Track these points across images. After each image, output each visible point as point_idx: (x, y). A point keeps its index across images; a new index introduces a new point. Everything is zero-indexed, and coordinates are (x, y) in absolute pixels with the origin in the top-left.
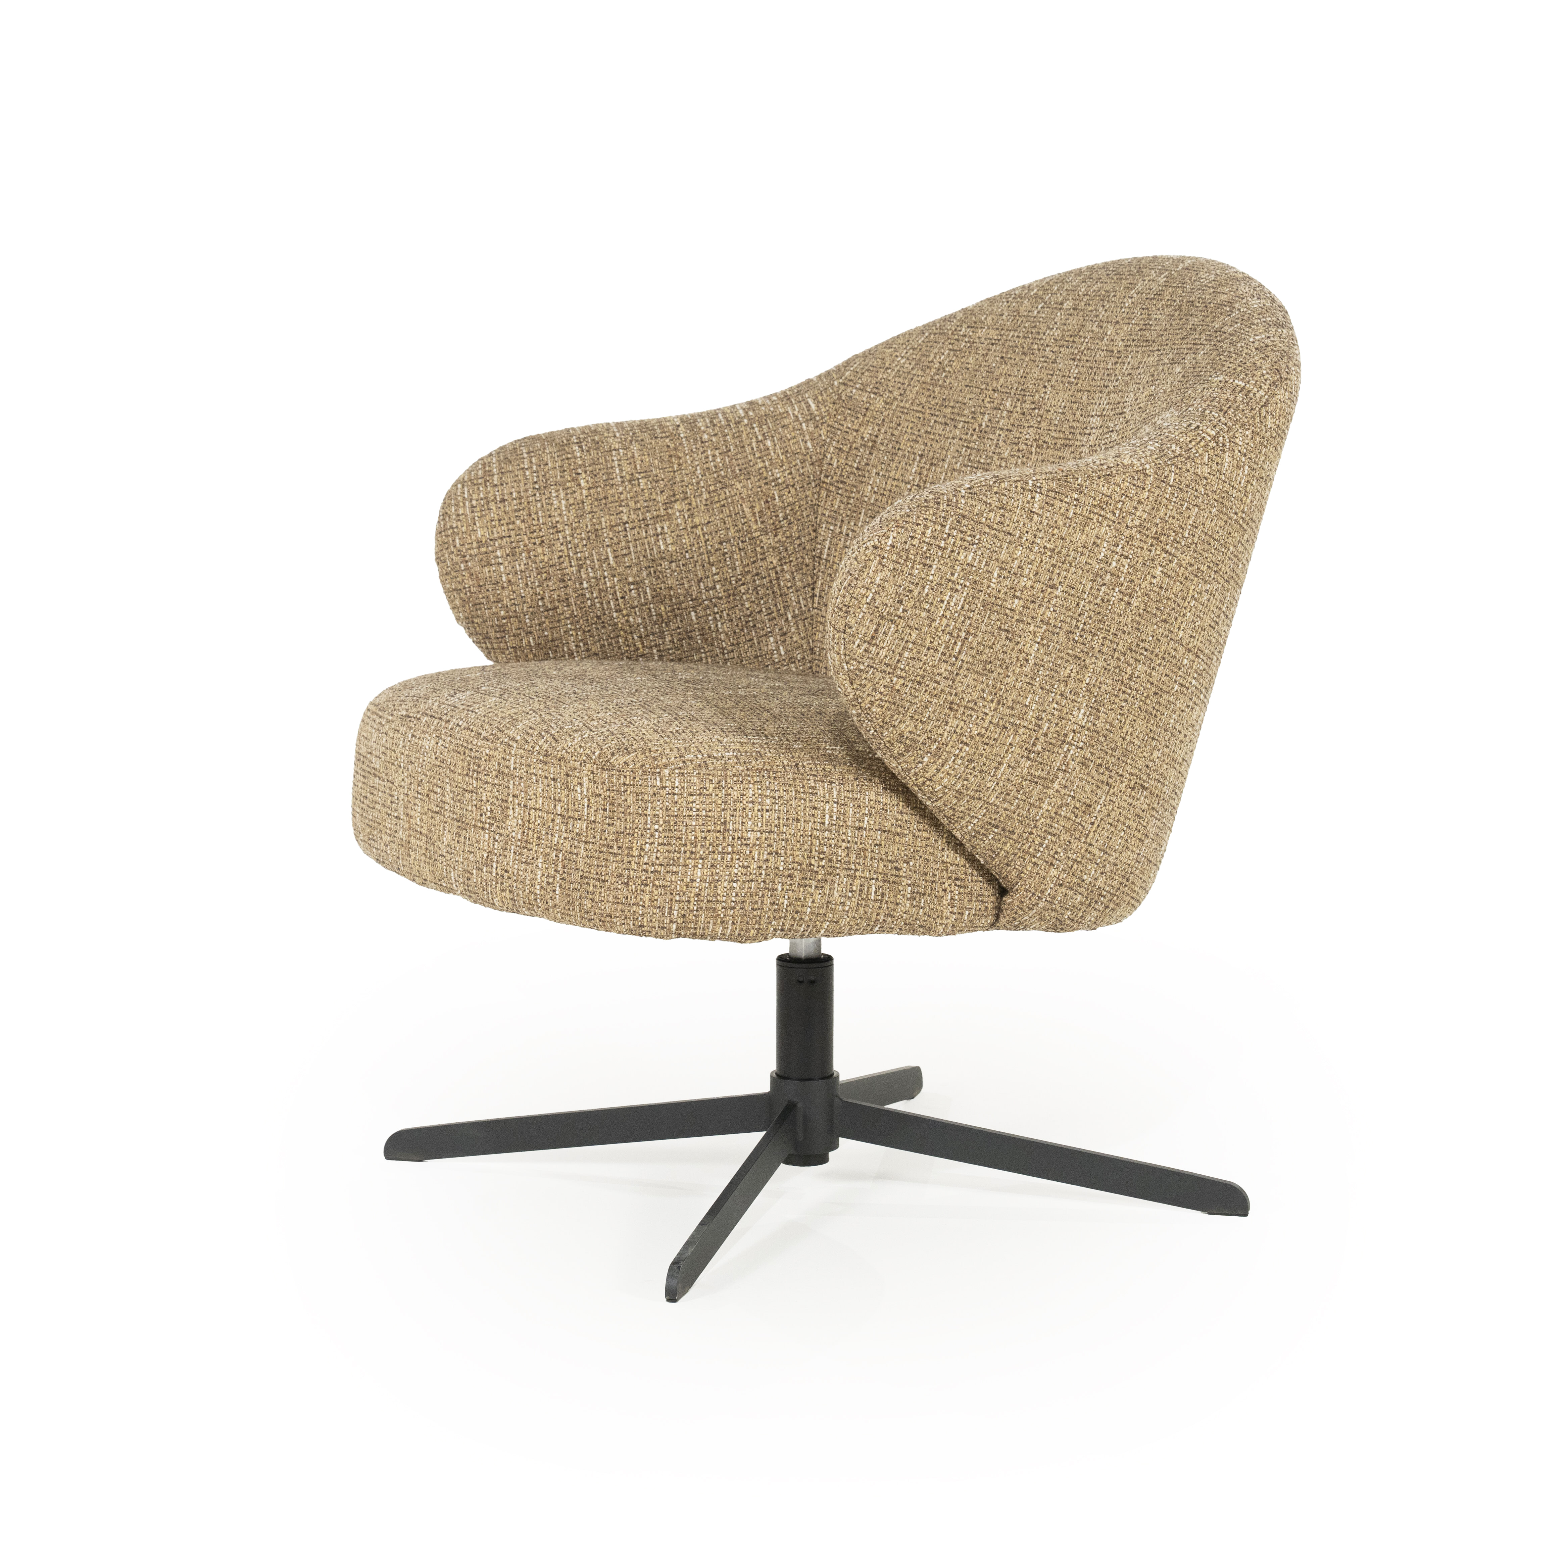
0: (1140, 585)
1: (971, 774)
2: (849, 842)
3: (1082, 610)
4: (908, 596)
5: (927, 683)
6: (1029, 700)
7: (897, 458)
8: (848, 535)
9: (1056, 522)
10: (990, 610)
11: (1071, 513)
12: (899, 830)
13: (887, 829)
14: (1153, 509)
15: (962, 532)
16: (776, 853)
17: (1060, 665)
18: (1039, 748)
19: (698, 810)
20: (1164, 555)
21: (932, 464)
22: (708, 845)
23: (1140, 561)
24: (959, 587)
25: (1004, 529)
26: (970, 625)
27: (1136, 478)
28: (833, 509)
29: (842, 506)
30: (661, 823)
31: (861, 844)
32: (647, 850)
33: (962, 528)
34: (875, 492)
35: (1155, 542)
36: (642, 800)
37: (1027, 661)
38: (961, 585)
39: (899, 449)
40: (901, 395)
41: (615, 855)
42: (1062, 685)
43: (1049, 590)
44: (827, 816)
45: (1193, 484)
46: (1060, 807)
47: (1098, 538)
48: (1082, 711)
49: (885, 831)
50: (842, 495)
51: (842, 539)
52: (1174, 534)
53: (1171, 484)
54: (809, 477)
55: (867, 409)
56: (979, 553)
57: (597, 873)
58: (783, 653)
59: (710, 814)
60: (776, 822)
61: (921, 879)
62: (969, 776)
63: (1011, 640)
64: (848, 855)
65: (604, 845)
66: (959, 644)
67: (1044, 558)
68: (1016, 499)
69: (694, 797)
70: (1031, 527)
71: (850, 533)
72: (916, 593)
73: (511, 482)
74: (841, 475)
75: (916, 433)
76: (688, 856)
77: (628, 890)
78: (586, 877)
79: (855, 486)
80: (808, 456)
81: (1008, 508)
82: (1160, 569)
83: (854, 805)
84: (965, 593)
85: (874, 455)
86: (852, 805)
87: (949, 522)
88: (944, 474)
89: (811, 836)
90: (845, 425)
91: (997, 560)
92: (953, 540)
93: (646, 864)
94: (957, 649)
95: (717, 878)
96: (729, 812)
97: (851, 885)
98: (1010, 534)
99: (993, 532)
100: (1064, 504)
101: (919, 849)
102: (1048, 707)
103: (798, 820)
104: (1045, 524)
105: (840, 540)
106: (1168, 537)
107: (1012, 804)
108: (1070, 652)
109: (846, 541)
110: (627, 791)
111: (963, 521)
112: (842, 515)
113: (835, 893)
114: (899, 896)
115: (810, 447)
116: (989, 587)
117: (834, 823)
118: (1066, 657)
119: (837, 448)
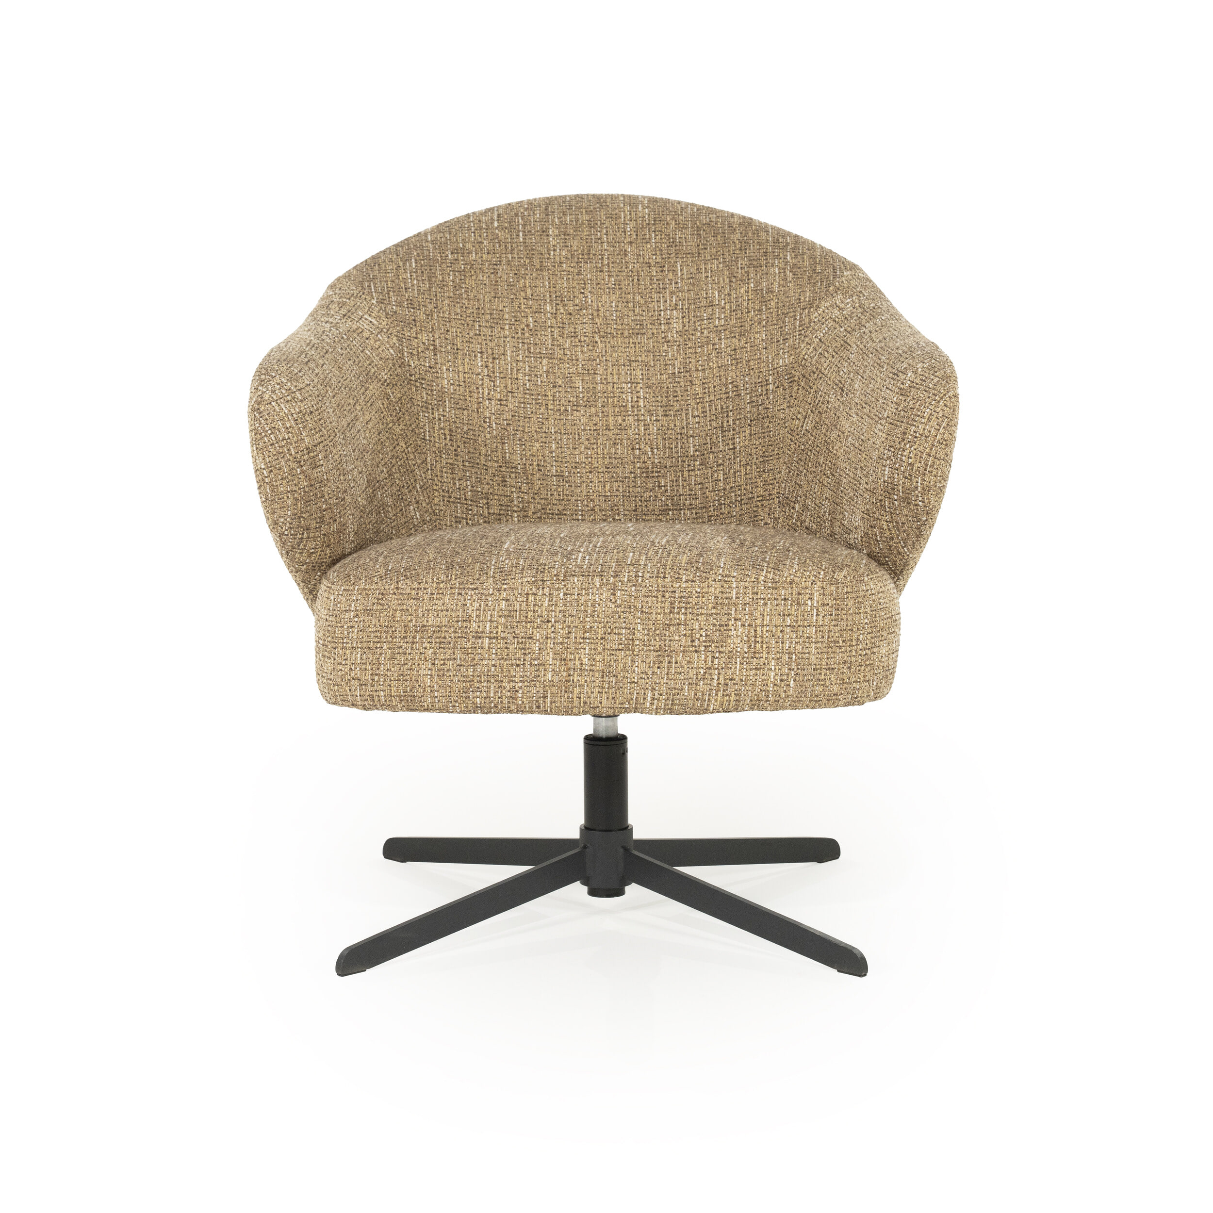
7: (460, 356)
8: (440, 419)
21: (494, 358)
28: (423, 400)
29: (429, 397)
34: (452, 384)
39: (457, 349)
50: (426, 389)
51: (437, 423)
54: (402, 377)
55: (414, 320)
71: (442, 418)
74: (420, 374)
75: (467, 336)
77: (850, 672)
79: (433, 381)
80: (395, 360)
85: (438, 356)
88: (509, 365)
90: (406, 335)
105: (435, 424)
109: (439, 424)
112: (431, 404)
115: (393, 353)
119: (409, 353)
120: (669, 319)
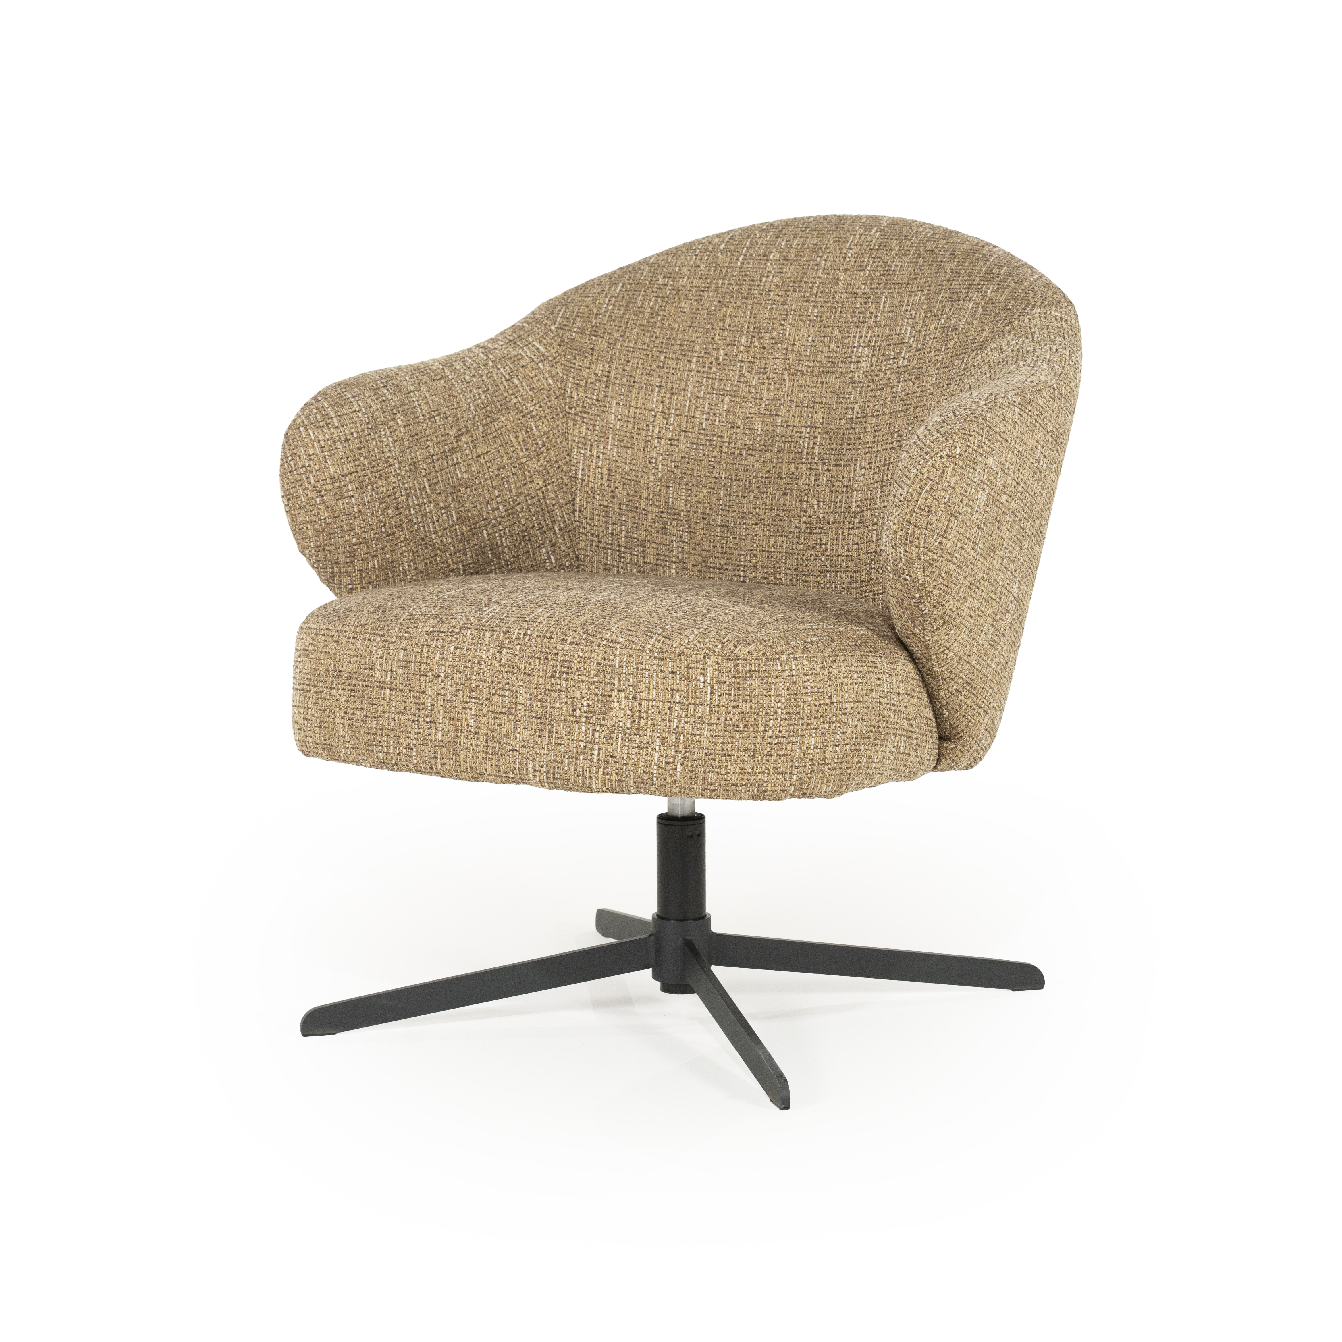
3: (1026, 501)
4: (965, 496)
5: (964, 567)
6: (1000, 578)
7: (635, 390)
8: (599, 457)
10: (995, 504)
11: (1029, 422)
12: (913, 693)
13: (909, 692)
15: (989, 440)
17: (1014, 548)
18: (998, 617)
19: (812, 687)
21: (672, 394)
22: (819, 717)
23: (1049, 460)
26: (986, 517)
28: (581, 435)
29: (589, 433)
30: (784, 701)
32: (771, 725)
34: (619, 420)
36: (767, 683)
39: (634, 382)
40: (621, 336)
41: (741, 732)
42: (1012, 564)
44: (885, 685)
50: (587, 423)
51: (594, 461)
54: (557, 409)
55: (592, 349)
57: (723, 750)
58: (554, 561)
59: (820, 690)
65: (729, 725)
67: (1017, 460)
69: (808, 677)
71: (601, 456)
72: (968, 493)
73: (350, 424)
74: (583, 406)
75: (649, 368)
76: (805, 727)
77: (754, 761)
78: (711, 754)
79: (598, 415)
80: (552, 391)
85: (610, 388)
88: (688, 401)
89: (879, 702)
90: (577, 364)
91: (1001, 462)
92: (986, 447)
93: (770, 737)
94: (979, 538)
95: (825, 744)
96: (833, 688)
100: (1026, 415)
101: (919, 707)
102: (1005, 583)
103: (872, 690)
105: (592, 462)
108: (1019, 536)
109: (597, 462)
110: (752, 677)
111: (990, 432)
112: (590, 440)
113: (887, 749)
115: (552, 383)
116: (996, 485)
119: (575, 384)
120: (860, 357)
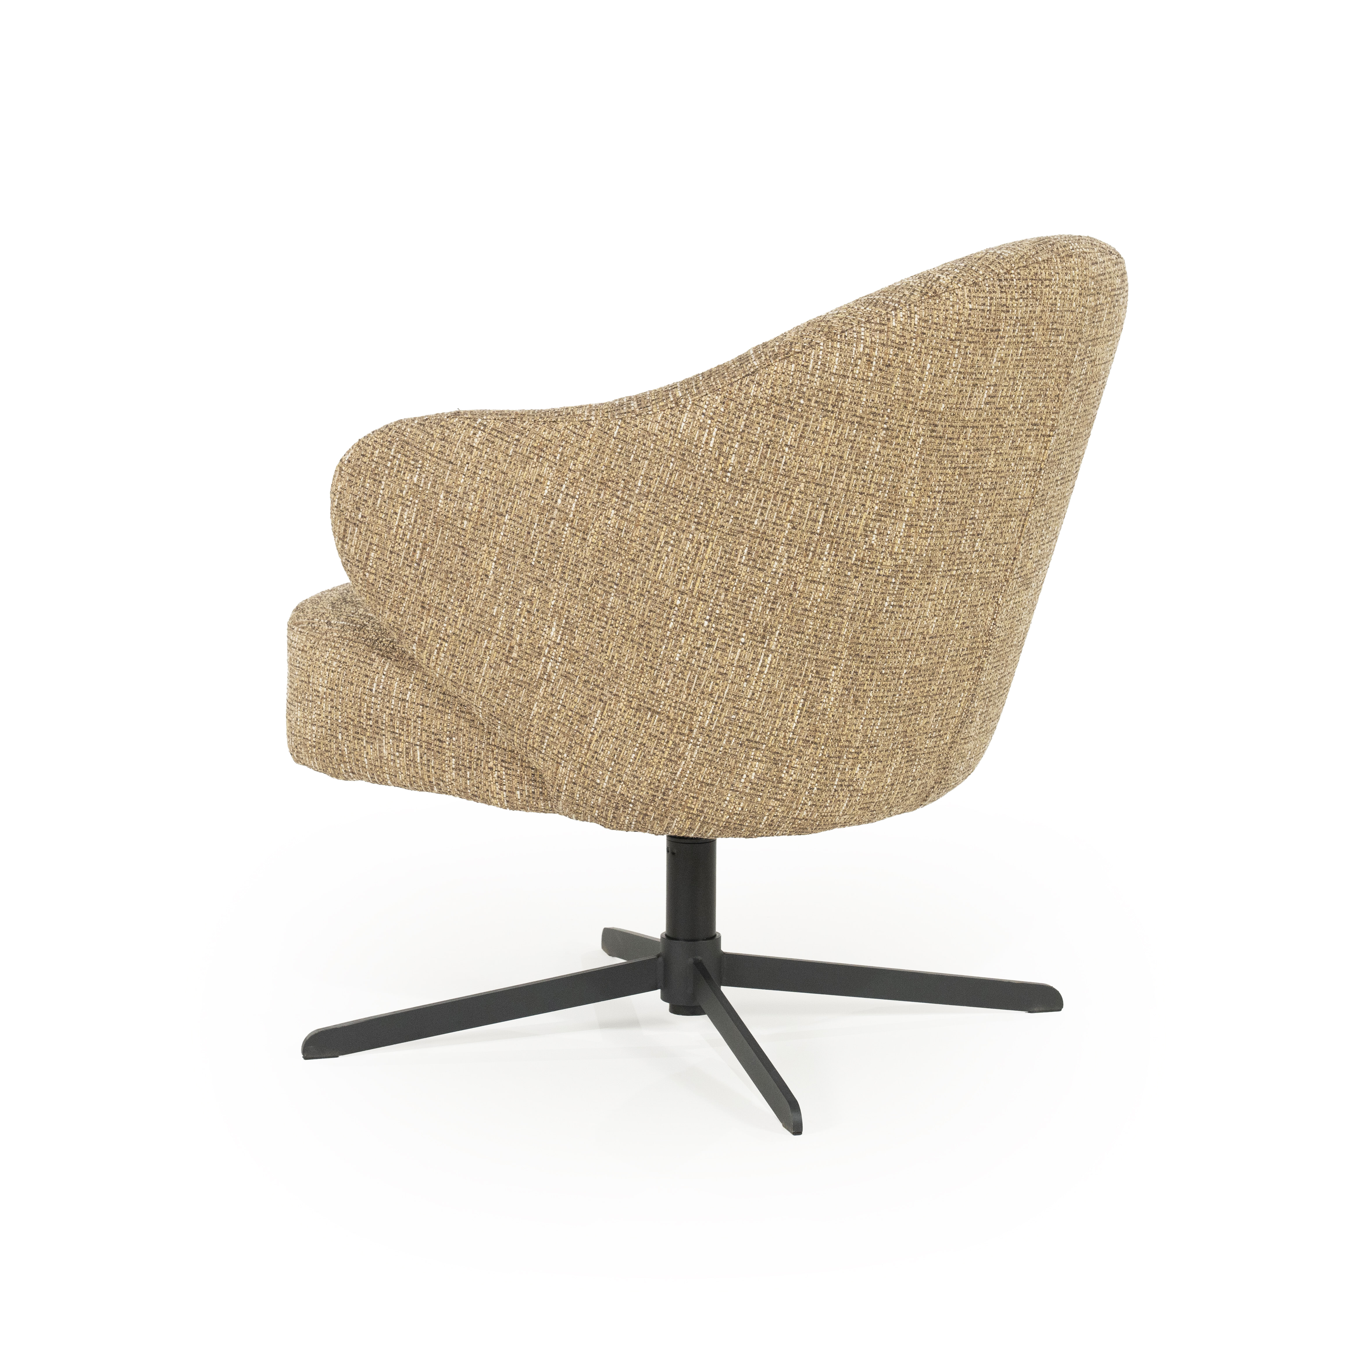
0: (593, 524)
1: (457, 668)
2: (392, 709)
3: (533, 538)
4: (364, 505)
5: (396, 581)
6: (495, 611)
9: (496, 457)
10: (442, 526)
11: (511, 451)
12: (440, 708)
13: (428, 705)
14: (596, 456)
15: (406, 456)
16: (336, 708)
17: (522, 585)
18: (515, 655)
20: (615, 499)
23: (588, 502)
24: (409, 503)
25: (445, 458)
26: (426, 537)
27: (578, 427)
31: (404, 713)
33: (405, 453)
35: (602, 487)
37: (487, 576)
38: (411, 501)
42: (527, 603)
43: (496, 516)
44: (375, 685)
45: (640, 439)
46: (552, 712)
47: (541, 476)
48: (554, 629)
49: (427, 707)
52: (623, 482)
53: (615, 436)
56: (424, 476)
60: (337, 682)
61: (466, 754)
62: (456, 669)
63: (467, 556)
64: (392, 720)
66: (418, 552)
67: (487, 488)
68: (458, 433)
70: (471, 459)
72: (370, 503)
81: (449, 440)
82: (613, 512)
83: (400, 680)
84: (415, 509)
86: (398, 679)
87: (394, 446)
89: (360, 698)
91: (442, 484)
92: (397, 462)
94: (418, 556)
97: (397, 746)
98: (452, 463)
99: (434, 459)
100: (504, 442)
101: (462, 728)
102: (516, 621)
103: (352, 684)
104: (485, 458)
106: (617, 483)
107: (503, 701)
108: (529, 574)
111: (407, 447)
113: (384, 750)
114: (444, 765)
116: (438, 506)
117: (380, 691)
118: (526, 579)
